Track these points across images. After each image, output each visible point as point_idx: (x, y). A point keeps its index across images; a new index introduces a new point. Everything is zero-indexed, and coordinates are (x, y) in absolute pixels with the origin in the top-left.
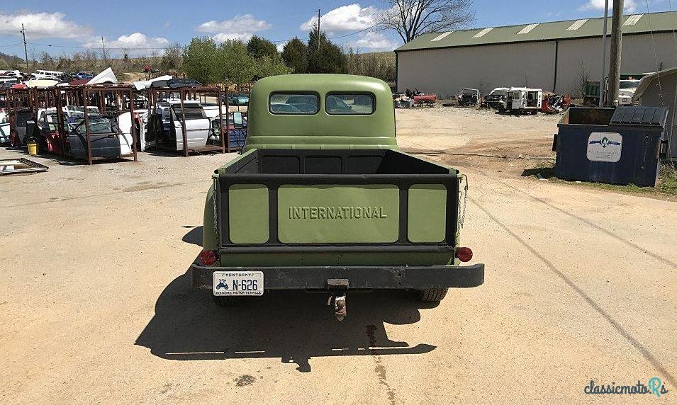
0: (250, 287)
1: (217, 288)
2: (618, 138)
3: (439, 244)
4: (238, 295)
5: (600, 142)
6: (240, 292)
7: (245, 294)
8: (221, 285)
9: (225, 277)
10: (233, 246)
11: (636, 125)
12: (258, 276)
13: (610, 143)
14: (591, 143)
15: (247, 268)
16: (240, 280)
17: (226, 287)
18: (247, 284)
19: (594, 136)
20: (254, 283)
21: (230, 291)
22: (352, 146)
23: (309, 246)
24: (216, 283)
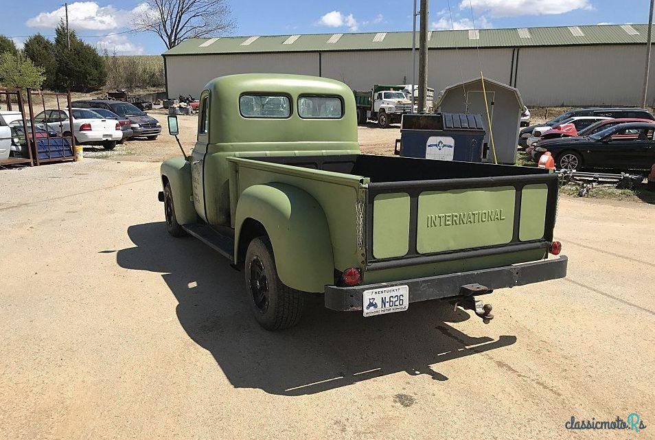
0: (397, 303)
1: (368, 308)
2: (450, 141)
3: (539, 241)
4: (386, 312)
5: (436, 145)
6: (388, 309)
7: (392, 311)
8: (371, 305)
9: (374, 296)
10: (376, 262)
11: (465, 130)
12: (404, 291)
13: (445, 146)
14: (429, 146)
15: (393, 283)
16: (387, 296)
17: (375, 306)
18: (394, 300)
19: (432, 140)
20: (399, 298)
21: (380, 310)
22: (324, 152)
23: (442, 254)
24: (366, 303)
